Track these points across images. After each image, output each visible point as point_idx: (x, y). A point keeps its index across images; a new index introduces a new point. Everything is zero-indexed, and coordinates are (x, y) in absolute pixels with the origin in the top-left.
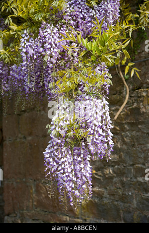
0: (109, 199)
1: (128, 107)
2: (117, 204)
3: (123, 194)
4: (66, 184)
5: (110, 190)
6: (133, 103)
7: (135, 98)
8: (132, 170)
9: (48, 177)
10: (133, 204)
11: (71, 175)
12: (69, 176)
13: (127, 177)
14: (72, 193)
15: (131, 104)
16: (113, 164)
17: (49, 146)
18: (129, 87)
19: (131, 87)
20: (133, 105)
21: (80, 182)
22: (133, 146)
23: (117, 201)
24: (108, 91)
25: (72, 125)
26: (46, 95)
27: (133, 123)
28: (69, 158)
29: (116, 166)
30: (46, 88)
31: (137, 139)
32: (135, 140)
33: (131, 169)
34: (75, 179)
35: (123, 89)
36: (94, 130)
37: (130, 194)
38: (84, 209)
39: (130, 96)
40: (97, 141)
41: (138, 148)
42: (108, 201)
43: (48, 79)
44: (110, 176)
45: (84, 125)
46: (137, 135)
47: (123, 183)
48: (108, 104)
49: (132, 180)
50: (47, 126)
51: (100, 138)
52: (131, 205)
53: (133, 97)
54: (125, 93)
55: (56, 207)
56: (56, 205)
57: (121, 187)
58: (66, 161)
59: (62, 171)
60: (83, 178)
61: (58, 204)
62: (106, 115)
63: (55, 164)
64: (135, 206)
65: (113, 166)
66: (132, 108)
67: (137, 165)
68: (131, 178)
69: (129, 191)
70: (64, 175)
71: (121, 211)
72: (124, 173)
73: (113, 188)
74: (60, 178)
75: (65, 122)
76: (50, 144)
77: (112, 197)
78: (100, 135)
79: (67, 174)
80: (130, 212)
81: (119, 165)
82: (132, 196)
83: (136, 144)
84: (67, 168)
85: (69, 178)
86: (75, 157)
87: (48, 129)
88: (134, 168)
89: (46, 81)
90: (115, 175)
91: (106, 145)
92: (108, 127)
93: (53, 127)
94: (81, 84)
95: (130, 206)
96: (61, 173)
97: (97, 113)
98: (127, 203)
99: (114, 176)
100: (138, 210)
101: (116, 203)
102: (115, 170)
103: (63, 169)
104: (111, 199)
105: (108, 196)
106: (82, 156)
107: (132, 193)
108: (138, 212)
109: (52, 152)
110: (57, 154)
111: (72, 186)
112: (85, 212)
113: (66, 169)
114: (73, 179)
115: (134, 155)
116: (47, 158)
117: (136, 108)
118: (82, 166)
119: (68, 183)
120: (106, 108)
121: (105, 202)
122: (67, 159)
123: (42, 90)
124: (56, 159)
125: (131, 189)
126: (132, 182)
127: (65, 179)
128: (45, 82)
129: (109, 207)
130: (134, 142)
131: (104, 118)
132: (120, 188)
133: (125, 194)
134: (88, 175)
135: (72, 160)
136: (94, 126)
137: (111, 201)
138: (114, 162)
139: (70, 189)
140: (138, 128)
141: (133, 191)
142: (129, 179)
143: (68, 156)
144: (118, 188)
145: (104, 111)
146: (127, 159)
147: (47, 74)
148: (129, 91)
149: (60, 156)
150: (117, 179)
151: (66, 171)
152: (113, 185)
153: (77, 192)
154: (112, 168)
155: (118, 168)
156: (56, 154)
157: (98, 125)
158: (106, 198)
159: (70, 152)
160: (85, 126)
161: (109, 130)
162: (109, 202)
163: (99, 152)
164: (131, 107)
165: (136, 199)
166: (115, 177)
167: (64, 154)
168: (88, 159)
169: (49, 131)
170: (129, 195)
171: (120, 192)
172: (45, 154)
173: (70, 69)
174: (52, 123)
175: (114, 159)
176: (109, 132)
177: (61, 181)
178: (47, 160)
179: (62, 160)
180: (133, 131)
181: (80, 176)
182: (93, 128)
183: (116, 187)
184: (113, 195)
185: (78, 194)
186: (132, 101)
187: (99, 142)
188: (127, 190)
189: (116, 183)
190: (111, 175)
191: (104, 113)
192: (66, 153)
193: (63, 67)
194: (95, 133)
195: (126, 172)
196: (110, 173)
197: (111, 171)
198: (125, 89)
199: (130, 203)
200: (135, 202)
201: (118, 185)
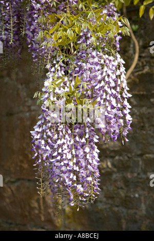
0: (106, 204)
1: (136, 72)
2: (118, 211)
3: (126, 196)
4: (65, 176)
5: (108, 190)
6: (143, 67)
7: (147, 59)
8: (141, 163)
9: (38, 166)
10: (141, 210)
11: (71, 164)
12: (68, 164)
13: (132, 172)
14: (72, 188)
15: (141, 68)
16: (112, 154)
17: (39, 123)
18: (139, 42)
19: (141, 43)
20: (143, 69)
21: (83, 173)
22: (143, 128)
23: (117, 206)
24: (118, 46)
25: (73, 93)
26: (29, 51)
27: (143, 95)
28: (69, 139)
29: (117, 158)
30: (29, 41)
31: (148, 118)
32: (145, 120)
33: (138, 161)
34: (76, 168)
35: (129, 46)
36: (105, 100)
37: (137, 195)
38: (69, 218)
39: (140, 57)
40: (110, 115)
41: (150, 130)
42: (104, 207)
43: (32, 27)
44: (107, 172)
45: (89, 93)
46: (149, 113)
47: (126, 182)
48: (124, 63)
49: (140, 176)
50: (36, 95)
51: (114, 111)
52: (137, 211)
53: (144, 57)
54: (131, 52)
55: (26, 216)
56: (27, 213)
57: (123, 186)
58: (64, 144)
59: (59, 158)
60: (89, 166)
61: (29, 212)
62: (122, 79)
63: (48, 148)
64: (144, 212)
65: (112, 157)
66: (142, 74)
67: (147, 155)
68: (139, 174)
69: (135, 192)
70: (62, 164)
71: (123, 221)
72: (129, 167)
73: (112, 188)
74: (55, 168)
75: (62, 89)
76: (41, 119)
77: (110, 201)
78: (113, 107)
79: (66, 162)
80: (135, 222)
81: (120, 155)
82: (139, 199)
83: (147, 125)
84: (66, 154)
85: (68, 168)
86: (77, 139)
87: (37, 98)
88: (143, 160)
89: (29, 29)
90: (115, 170)
91: (121, 121)
92: (125, 96)
93: (46, 96)
94: (81, 34)
95: (136, 213)
96: (58, 161)
97: (109, 76)
98: (132, 209)
99: (113, 172)
100: (148, 218)
101: (116, 209)
102: (115, 163)
103: (61, 154)
104: (109, 203)
105: (104, 199)
106: (87, 136)
107: (139, 195)
108: (148, 221)
109: (43, 131)
110: (50, 135)
111: (73, 178)
112: (70, 223)
113: (64, 155)
114: (75, 169)
115: (144, 142)
116: (37, 139)
117: (147, 73)
118: (87, 150)
119: (67, 175)
120: (121, 68)
121: (100, 208)
122: (65, 141)
123: (20, 44)
124: (49, 141)
125: (139, 189)
126: (141, 178)
127: (64, 169)
128: (27, 32)
129: (105, 215)
130: (143, 123)
131: (119, 83)
132: (122, 188)
133: (130, 197)
134: (95, 163)
135: (72, 142)
136: (105, 94)
137: (109, 206)
138: (114, 151)
139: (70, 183)
140: (150, 102)
141: (141, 192)
142: (135, 175)
143: (67, 136)
144: (118, 188)
145: (118, 73)
146: (134, 147)
147: (30, 20)
148: (140, 49)
149: (56, 137)
150: (118, 175)
151: (64, 157)
152: (111, 185)
153: (79, 187)
154: (111, 160)
155: (120, 160)
156: (49, 133)
157: (110, 93)
158: (101, 202)
159: (69, 132)
160: (92, 94)
161: (126, 100)
162: (106, 209)
163: (112, 130)
164: (140, 73)
165: (145, 203)
166: (115, 173)
167: (61, 133)
168: (96, 141)
169: (38, 102)
170: (135, 197)
171: (122, 193)
172: (33, 134)
173: (66, 12)
174: (44, 90)
175: (114, 146)
176: (126, 103)
177: (57, 171)
178: (36, 143)
179: (59, 142)
180: (142, 106)
181: (84, 164)
182: (104, 97)
183: (116, 187)
184: (112, 198)
185: (82, 189)
186: (143, 63)
187: (112, 116)
188: (132, 190)
189: (116, 181)
190: (109, 170)
191: (119, 77)
192: (64, 132)
193: (54, 9)
194: (107, 104)
195: (131, 165)
196: (108, 166)
197: (109, 164)
198: (132, 46)
199: (137, 209)
200: (143, 207)
201: (120, 184)
